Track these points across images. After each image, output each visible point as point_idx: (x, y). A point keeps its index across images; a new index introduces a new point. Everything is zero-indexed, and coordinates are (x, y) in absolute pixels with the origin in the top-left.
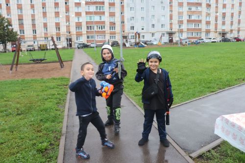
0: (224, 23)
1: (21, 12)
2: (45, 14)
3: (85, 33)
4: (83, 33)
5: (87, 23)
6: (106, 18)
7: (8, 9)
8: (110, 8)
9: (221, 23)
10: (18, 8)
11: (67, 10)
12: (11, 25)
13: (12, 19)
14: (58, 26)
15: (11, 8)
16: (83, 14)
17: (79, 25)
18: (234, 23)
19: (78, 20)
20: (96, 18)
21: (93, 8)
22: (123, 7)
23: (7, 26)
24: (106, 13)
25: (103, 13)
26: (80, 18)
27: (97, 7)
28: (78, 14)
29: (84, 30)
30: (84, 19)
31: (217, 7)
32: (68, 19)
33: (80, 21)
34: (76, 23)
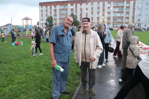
1: (82, 12)
2: (92, 13)
3: (112, 22)
4: (111, 22)
5: (114, 17)
6: (124, 15)
7: (76, 11)
8: (126, 9)
10: (80, 10)
11: (104, 10)
12: (77, 18)
13: (77, 15)
14: (98, 18)
15: (78, 10)
16: (112, 13)
17: (109, 18)
20: (119, 15)
21: (117, 10)
22: (134, 8)
23: (75, 19)
25: (123, 12)
26: (110, 15)
27: (119, 9)
28: (109, 13)
29: (112, 21)
30: (112, 15)
32: (103, 15)
33: (110, 16)
34: (108, 17)
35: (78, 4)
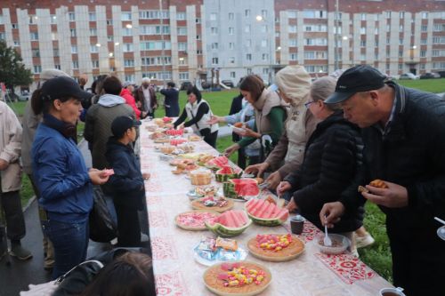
0: (363, 51)
1: (37, 37)
2: (74, 40)
3: (140, 69)
4: (136, 69)
5: (142, 53)
6: (173, 46)
7: (16, 33)
8: (178, 29)
9: (359, 50)
10: (31, 31)
11: (110, 32)
12: (21, 60)
13: (22, 48)
14: (95, 57)
15: (20, 31)
16: (136, 39)
17: (129, 57)
18: (380, 51)
19: (128, 49)
20: (157, 46)
21: (150, 30)
22: (199, 27)
23: (15, 61)
24: (172, 38)
25: (168, 37)
26: (131, 47)
27: (158, 28)
28: (128, 40)
29: (138, 64)
30: (138, 47)
31: (351, 26)
32: (111, 47)
33: (131, 51)
34: (125, 53)
35: (18, 10)
